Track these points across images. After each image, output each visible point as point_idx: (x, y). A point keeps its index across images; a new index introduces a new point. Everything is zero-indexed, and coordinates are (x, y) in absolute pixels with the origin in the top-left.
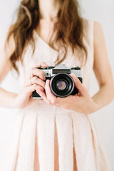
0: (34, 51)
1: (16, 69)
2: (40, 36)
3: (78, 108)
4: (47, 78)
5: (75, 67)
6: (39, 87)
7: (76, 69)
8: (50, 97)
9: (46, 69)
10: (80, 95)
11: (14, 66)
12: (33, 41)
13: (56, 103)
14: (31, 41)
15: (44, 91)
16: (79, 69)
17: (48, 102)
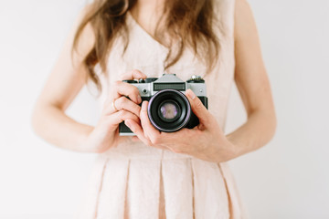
0: (125, 49)
1: (96, 80)
2: (137, 21)
3: (199, 152)
4: (144, 99)
5: (194, 77)
6: (129, 115)
7: (196, 81)
8: (149, 132)
9: (143, 82)
10: (204, 129)
11: (92, 75)
12: (127, 30)
13: (159, 142)
14: (123, 31)
15: (139, 122)
16: (202, 81)
17: (146, 142)
